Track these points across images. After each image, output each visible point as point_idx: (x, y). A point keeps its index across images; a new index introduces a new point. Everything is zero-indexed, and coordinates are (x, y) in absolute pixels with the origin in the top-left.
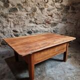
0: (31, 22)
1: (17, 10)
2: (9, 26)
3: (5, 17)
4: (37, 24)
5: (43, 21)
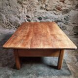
0: (41, 8)
2: (23, 11)
3: (21, 3)
4: (47, 10)
5: (54, 7)
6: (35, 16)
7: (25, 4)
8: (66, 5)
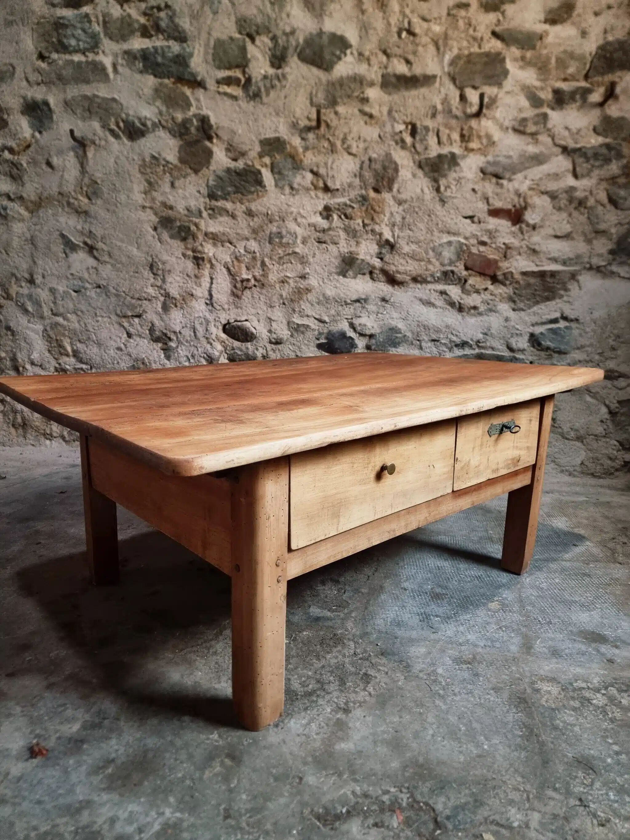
0: (348, 265)
1: (259, 182)
3: (184, 233)
4: (392, 280)
5: (448, 254)
6: (296, 329)
7: (215, 238)
8: (536, 238)
